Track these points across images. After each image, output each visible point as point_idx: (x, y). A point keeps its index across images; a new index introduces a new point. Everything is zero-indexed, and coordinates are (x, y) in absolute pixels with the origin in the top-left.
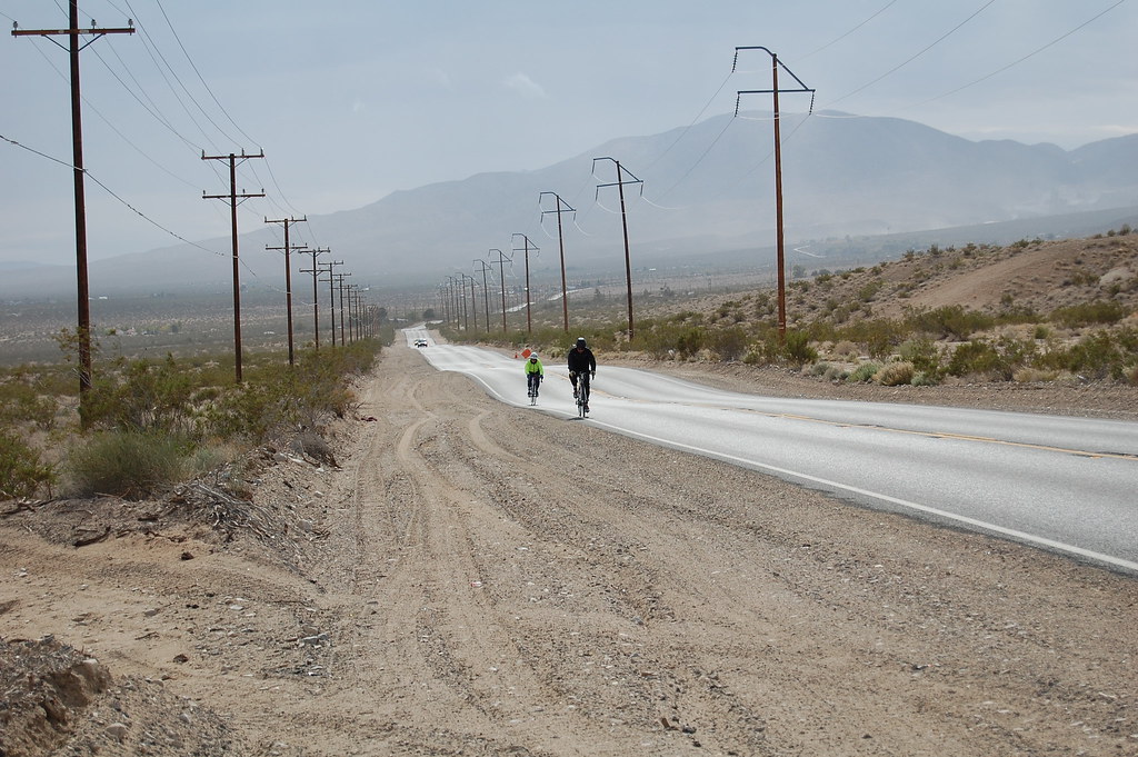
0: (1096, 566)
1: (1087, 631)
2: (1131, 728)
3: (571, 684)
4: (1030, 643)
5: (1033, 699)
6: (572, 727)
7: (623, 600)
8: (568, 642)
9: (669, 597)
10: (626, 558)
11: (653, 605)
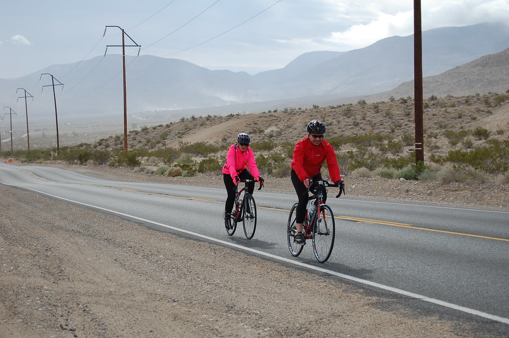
0: (255, 256)
1: (249, 284)
2: (265, 326)
3: (20, 309)
4: (224, 289)
5: (224, 314)
6: (20, 329)
7: (47, 272)
8: (20, 291)
9: (68, 270)
10: (49, 253)
11: (60, 274)
